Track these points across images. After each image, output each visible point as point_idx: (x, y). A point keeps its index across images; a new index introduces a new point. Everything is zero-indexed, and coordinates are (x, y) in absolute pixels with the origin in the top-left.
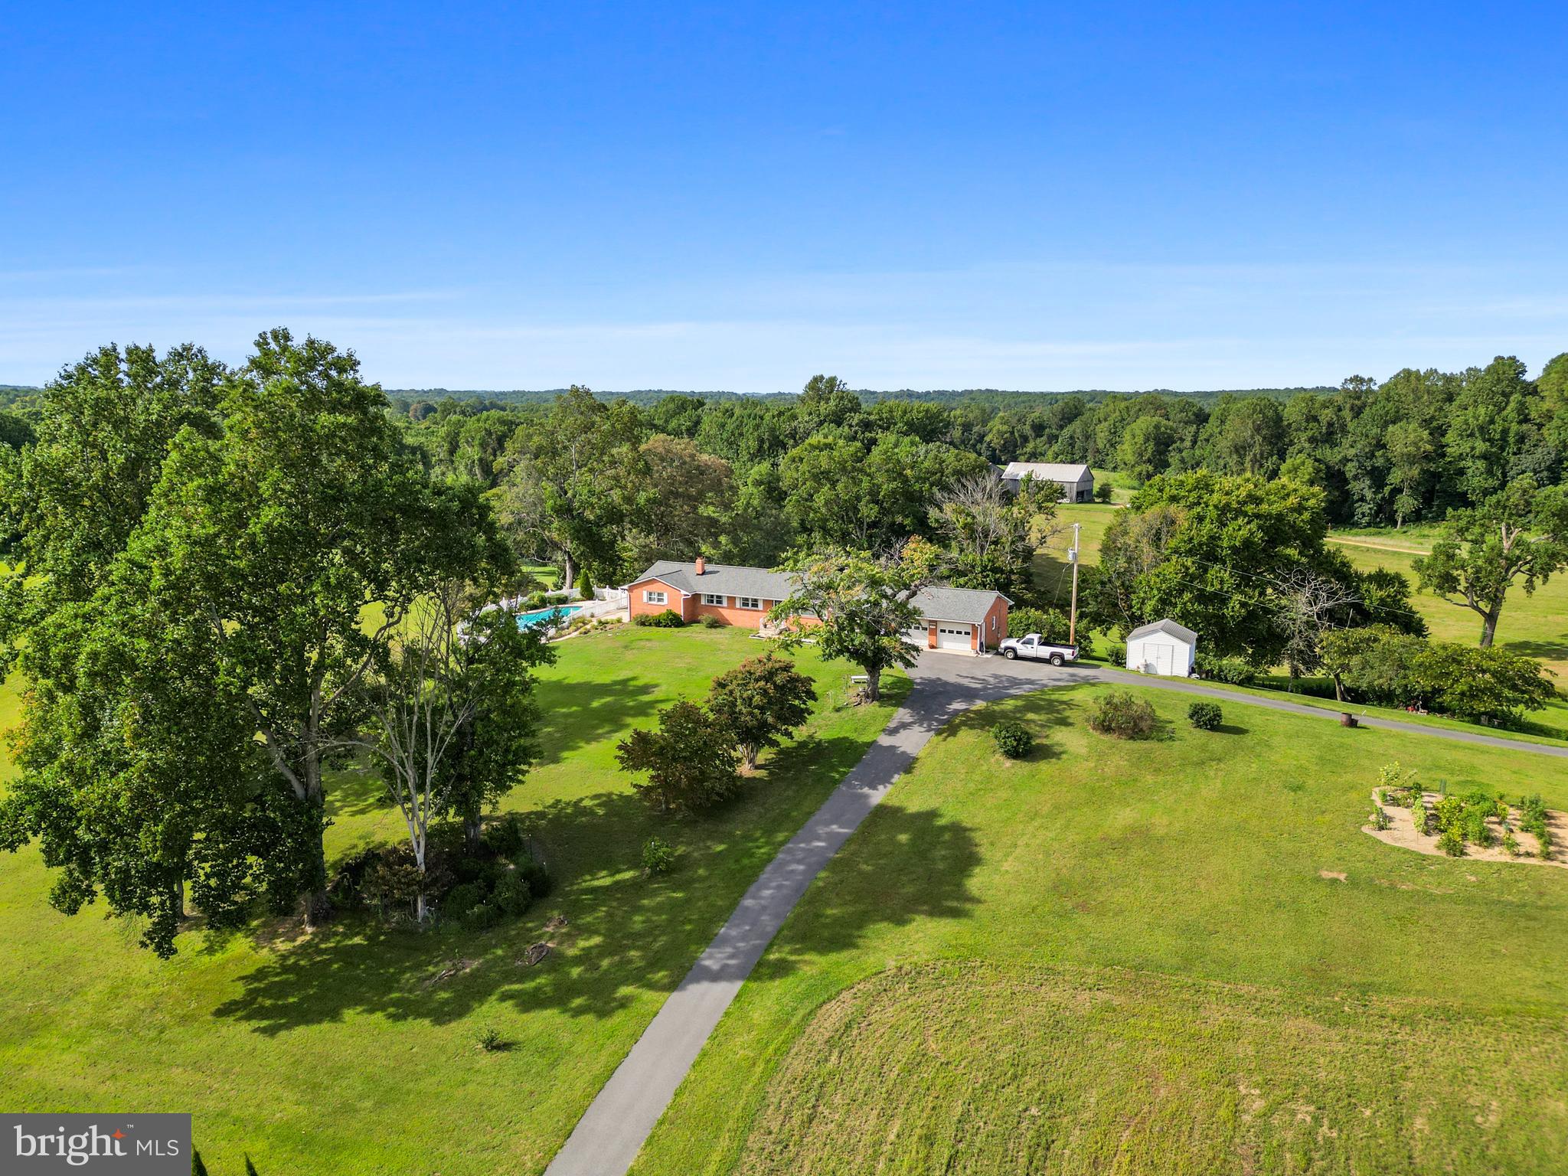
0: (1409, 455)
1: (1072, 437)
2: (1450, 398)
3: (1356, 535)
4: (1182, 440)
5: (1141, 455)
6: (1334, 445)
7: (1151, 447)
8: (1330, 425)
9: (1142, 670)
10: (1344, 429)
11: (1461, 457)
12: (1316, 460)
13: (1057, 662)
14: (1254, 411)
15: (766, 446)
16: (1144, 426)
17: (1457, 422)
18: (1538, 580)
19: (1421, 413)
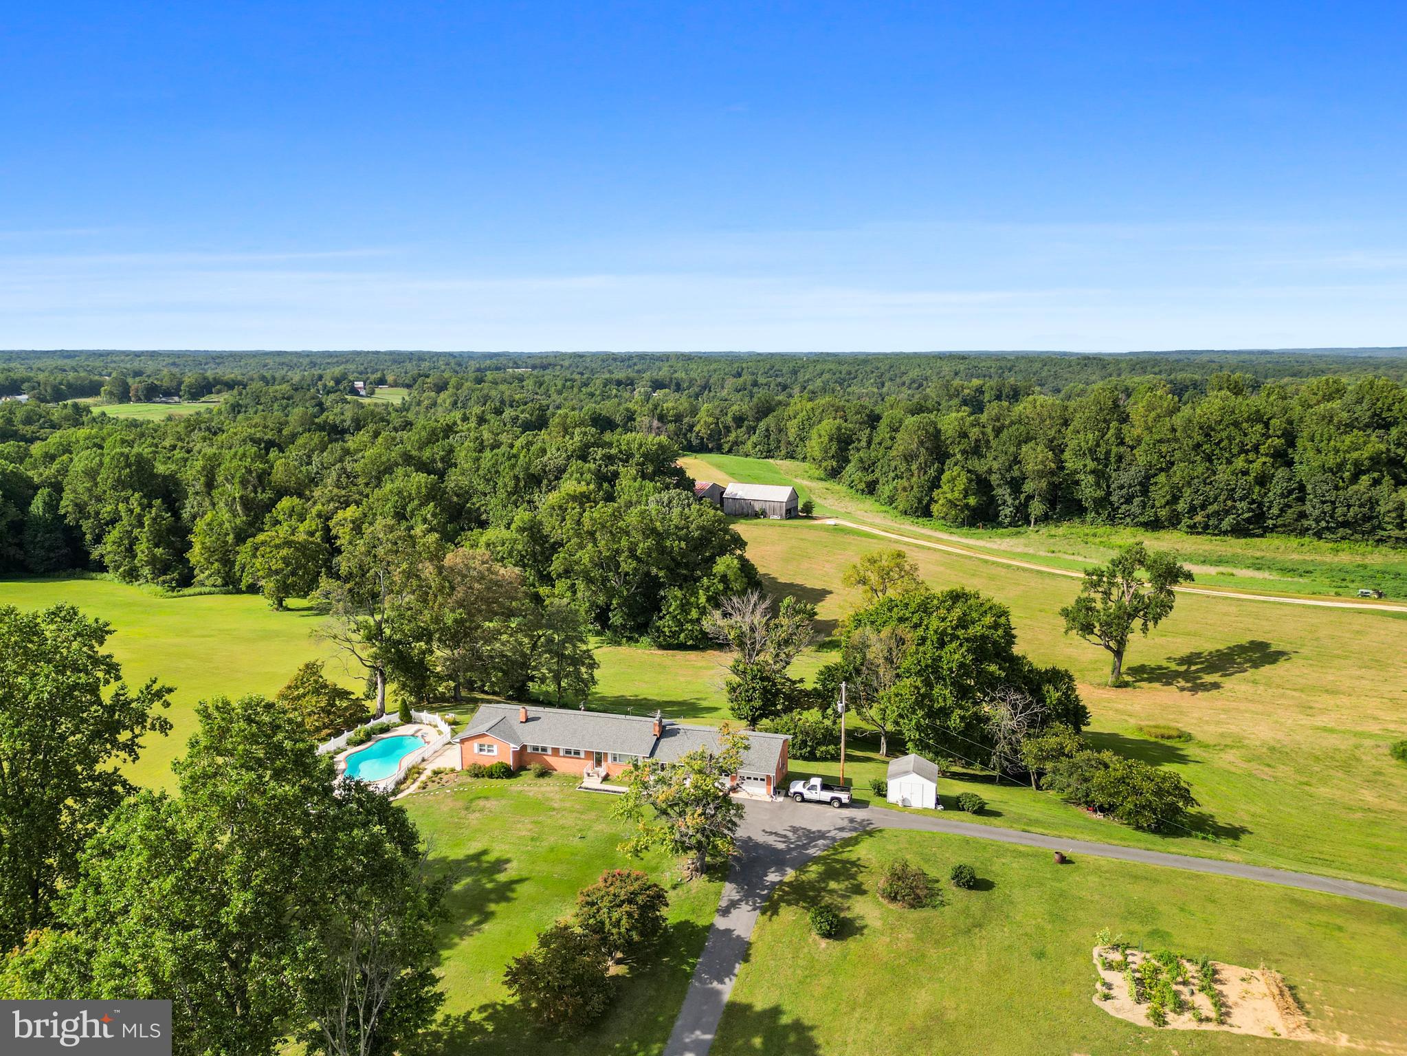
0: (1038, 471)
1: (767, 430)
2: (1066, 423)
3: (1002, 536)
4: (859, 441)
5: (826, 452)
6: (981, 456)
7: (834, 445)
8: (977, 441)
9: (900, 804)
10: (988, 445)
11: (1076, 472)
12: (969, 471)
13: (836, 804)
14: (919, 428)
15: (522, 484)
16: (827, 428)
17: (1072, 444)
18: (1150, 624)
19: (1045, 434)
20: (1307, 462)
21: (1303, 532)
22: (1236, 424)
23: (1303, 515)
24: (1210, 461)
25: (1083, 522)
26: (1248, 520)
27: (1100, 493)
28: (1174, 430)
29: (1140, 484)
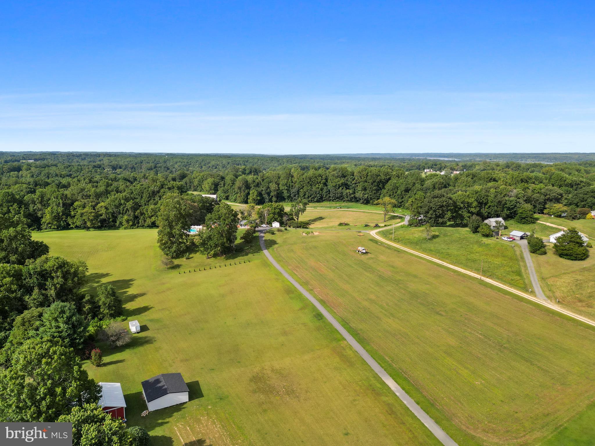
0: (274, 190)
2: (279, 178)
6: (259, 187)
7: (213, 186)
8: (258, 183)
9: (276, 226)
10: (261, 184)
11: (283, 190)
12: (257, 191)
13: (267, 227)
15: (151, 195)
17: (281, 183)
18: (303, 213)
19: (275, 181)
20: (330, 185)
21: (330, 201)
22: (316, 177)
23: (330, 197)
24: (311, 186)
25: (285, 202)
26: (319, 199)
27: (288, 195)
28: (303, 179)
29: (297, 192)
